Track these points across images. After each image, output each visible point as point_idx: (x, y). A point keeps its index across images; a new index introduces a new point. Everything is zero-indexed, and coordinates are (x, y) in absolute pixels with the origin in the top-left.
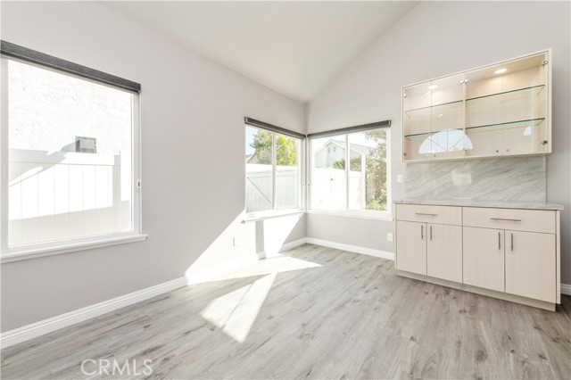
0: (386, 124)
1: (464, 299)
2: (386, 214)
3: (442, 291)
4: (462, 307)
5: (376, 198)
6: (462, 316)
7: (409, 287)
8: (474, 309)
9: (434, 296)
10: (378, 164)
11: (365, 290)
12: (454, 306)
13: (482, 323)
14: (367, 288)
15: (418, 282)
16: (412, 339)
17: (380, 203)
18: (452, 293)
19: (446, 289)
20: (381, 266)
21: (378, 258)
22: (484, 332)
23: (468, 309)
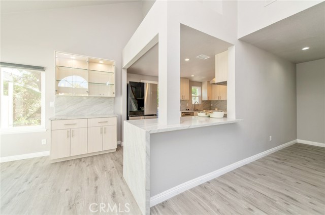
0: (42, 68)
1: (88, 160)
2: (41, 127)
3: (78, 161)
4: (87, 164)
5: (24, 116)
6: (88, 168)
7: (60, 166)
8: (92, 162)
9: (74, 165)
10: (26, 90)
11: (28, 182)
12: (84, 165)
13: (95, 167)
14: (29, 181)
15: (65, 162)
16: (67, 190)
17: (27, 119)
18: (83, 160)
19: (80, 160)
20: (37, 163)
21: (34, 158)
22: (97, 170)
23: (90, 163)
